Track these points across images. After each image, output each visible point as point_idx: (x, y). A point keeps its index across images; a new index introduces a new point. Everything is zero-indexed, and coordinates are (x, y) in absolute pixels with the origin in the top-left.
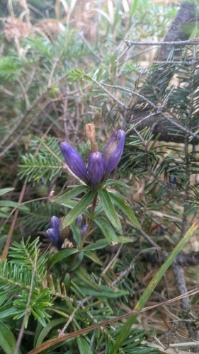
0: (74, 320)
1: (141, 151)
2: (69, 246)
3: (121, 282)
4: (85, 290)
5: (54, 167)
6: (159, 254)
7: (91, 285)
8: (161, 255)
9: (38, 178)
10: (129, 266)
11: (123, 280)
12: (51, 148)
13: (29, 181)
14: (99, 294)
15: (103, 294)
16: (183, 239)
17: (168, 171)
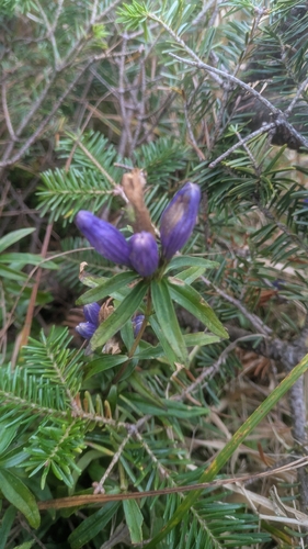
0: (122, 459)
1: (248, 175)
2: (114, 352)
3: (202, 387)
4: (142, 405)
5: (98, 192)
6: (267, 344)
7: (152, 398)
8: (271, 346)
9: (71, 213)
10: (217, 359)
11: (206, 384)
12: (93, 155)
13: (56, 220)
14: (163, 412)
15: (170, 412)
16: (298, 367)
17: (294, 214)
